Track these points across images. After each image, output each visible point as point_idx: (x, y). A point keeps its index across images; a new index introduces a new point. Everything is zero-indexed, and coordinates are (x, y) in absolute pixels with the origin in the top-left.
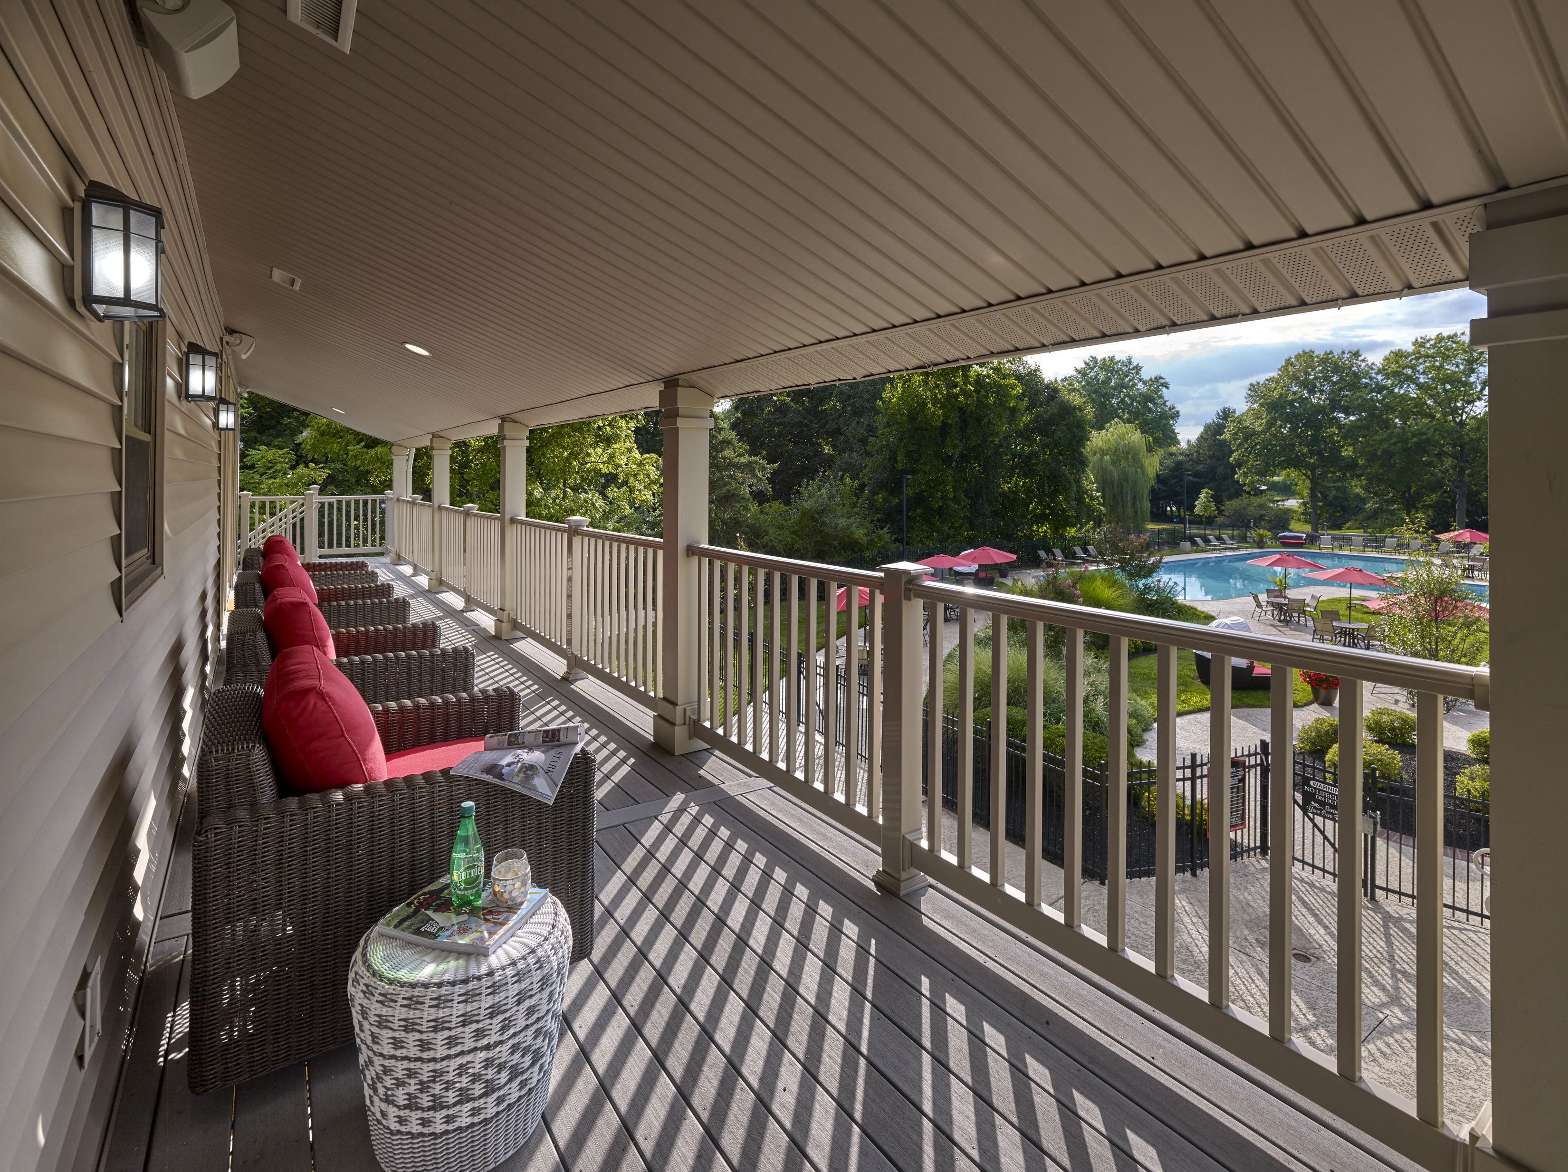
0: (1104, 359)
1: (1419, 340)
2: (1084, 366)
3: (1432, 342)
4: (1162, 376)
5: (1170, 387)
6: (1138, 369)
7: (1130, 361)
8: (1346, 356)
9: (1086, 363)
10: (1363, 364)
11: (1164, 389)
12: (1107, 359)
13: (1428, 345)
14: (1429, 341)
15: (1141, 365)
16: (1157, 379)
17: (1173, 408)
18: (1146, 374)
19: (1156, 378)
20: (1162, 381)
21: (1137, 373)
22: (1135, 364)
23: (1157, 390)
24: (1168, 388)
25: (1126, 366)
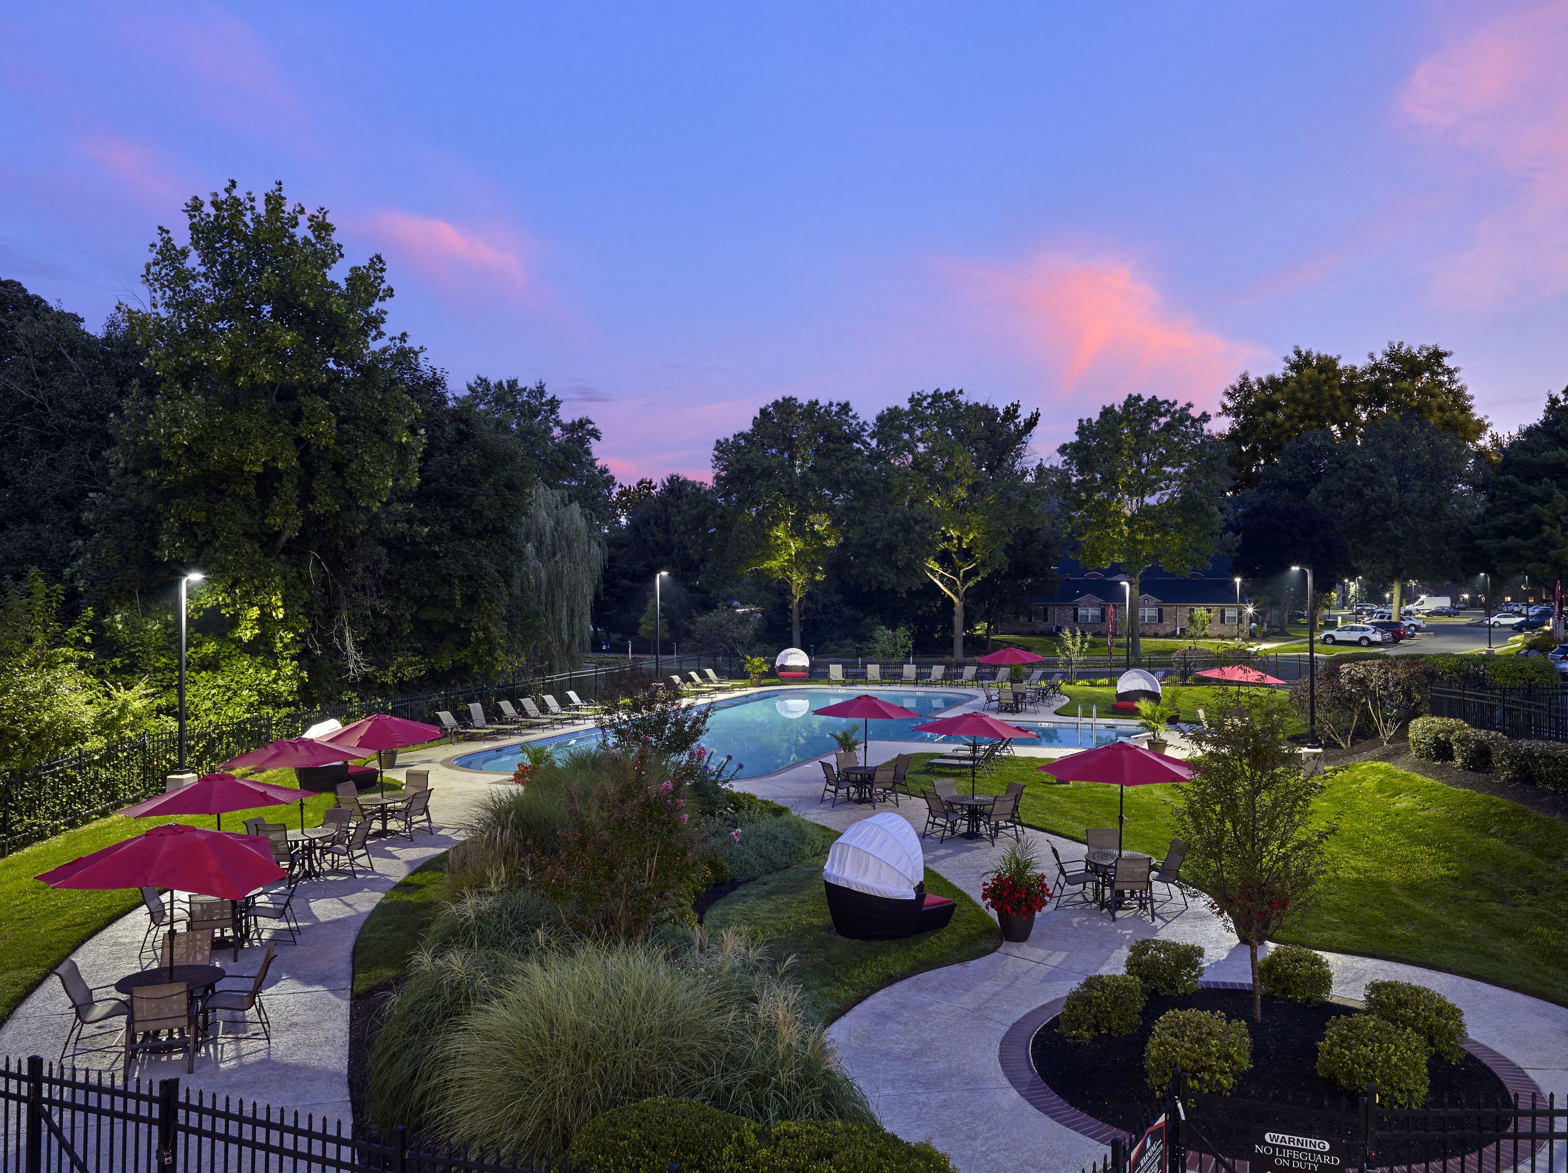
0: (500, 383)
1: (916, 396)
2: (468, 393)
3: (929, 400)
4: (591, 418)
5: (603, 437)
6: (554, 404)
7: (541, 391)
8: (834, 409)
9: (470, 388)
10: (855, 422)
11: (593, 440)
12: (505, 385)
13: (925, 404)
14: (925, 398)
15: (558, 397)
16: (582, 424)
17: (606, 471)
18: (567, 414)
19: (581, 421)
20: (591, 427)
21: (553, 411)
22: (549, 397)
23: (582, 441)
24: (598, 439)
25: (535, 397)
